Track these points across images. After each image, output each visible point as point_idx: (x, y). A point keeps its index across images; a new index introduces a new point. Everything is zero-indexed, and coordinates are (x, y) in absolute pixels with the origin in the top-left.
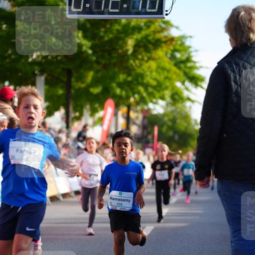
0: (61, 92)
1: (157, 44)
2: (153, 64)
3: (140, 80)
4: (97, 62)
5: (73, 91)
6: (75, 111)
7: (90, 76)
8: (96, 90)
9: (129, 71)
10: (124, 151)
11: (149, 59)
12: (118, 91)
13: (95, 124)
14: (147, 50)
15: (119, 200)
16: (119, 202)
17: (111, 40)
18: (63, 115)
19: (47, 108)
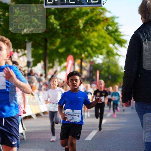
0: (41, 52)
1: (98, 22)
2: (95, 34)
3: (88, 43)
4: (63, 34)
5: (48, 51)
6: (50, 63)
7: (58, 42)
8: (61, 50)
9: (81, 38)
10: (75, 85)
11: (94, 30)
12: (75, 50)
13: (61, 70)
14: (92, 26)
15: (72, 115)
16: (72, 117)
17: (70, 21)
18: (43, 66)
19: (33, 61)
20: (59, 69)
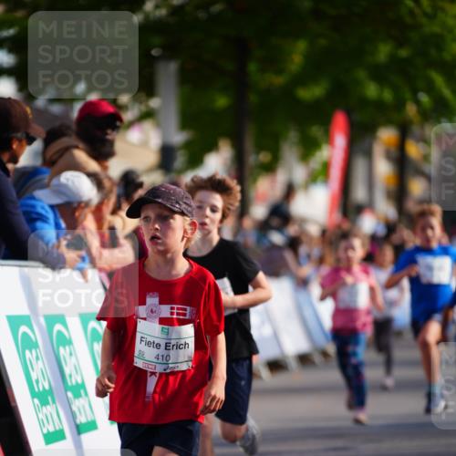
0: (222, 102)
3: (433, 52)
4: (317, 14)
5: (253, 98)
6: (260, 148)
7: (297, 54)
8: (312, 92)
9: (400, 30)
12: (372, 90)
13: (313, 179)
18: (229, 162)
19: (187, 145)
20: (299, 173)
